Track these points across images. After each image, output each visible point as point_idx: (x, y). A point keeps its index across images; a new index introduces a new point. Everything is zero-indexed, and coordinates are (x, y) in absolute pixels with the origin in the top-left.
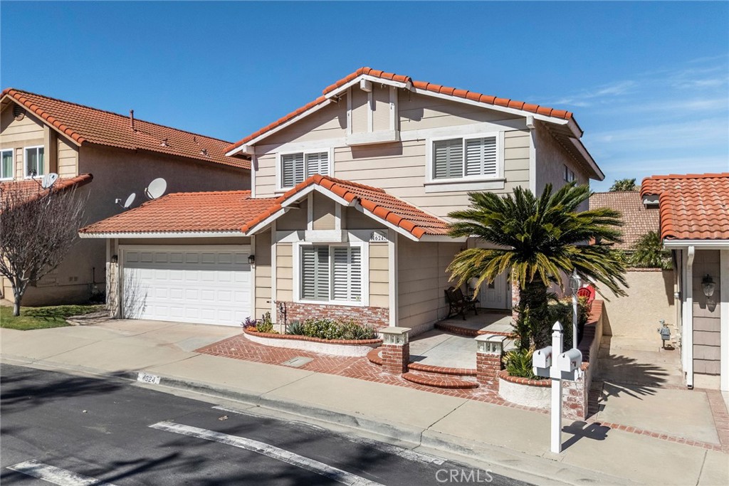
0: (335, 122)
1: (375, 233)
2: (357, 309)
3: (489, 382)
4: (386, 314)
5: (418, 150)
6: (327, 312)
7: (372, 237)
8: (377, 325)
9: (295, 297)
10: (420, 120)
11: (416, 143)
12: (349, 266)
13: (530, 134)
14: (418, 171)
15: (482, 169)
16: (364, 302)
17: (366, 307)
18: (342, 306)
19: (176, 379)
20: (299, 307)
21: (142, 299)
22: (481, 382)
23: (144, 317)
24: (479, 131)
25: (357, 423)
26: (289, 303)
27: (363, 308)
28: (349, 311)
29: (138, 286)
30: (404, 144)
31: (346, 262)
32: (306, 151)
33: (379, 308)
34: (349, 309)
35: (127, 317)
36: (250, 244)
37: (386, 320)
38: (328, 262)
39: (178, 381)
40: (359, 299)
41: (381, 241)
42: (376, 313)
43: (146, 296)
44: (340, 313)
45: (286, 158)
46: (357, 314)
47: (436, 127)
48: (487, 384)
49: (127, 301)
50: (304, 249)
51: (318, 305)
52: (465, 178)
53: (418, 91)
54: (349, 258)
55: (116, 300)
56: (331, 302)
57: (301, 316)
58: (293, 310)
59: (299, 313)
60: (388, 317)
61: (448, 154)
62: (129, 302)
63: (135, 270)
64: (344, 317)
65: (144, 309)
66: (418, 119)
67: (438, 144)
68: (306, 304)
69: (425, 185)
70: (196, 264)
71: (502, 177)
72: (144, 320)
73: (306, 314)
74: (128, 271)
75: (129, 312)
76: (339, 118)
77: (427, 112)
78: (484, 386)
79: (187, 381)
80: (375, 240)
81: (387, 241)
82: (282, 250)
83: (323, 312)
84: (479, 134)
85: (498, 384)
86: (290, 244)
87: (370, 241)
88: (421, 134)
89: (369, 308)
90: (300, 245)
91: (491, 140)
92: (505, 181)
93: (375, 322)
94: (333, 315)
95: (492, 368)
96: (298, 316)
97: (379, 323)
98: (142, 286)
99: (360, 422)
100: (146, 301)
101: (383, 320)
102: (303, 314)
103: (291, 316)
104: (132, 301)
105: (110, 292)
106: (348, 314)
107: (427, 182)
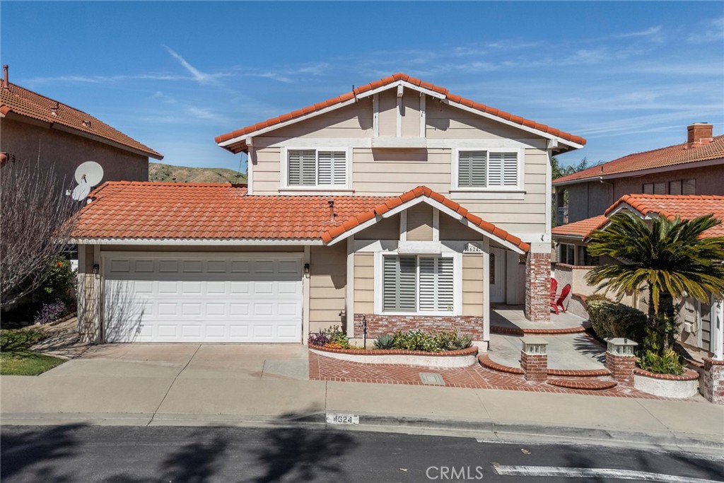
0: (355, 122)
1: (469, 244)
2: (449, 319)
3: (626, 380)
4: (479, 322)
5: (445, 158)
6: (414, 323)
7: (466, 248)
8: (471, 333)
9: (378, 310)
10: (445, 130)
11: (441, 151)
12: (436, 276)
13: (547, 153)
14: (444, 178)
15: (502, 180)
16: (457, 311)
17: (458, 317)
18: (431, 317)
19: (381, 416)
20: (381, 320)
21: (136, 318)
22: (619, 381)
23: (138, 339)
24: (502, 146)
25: (609, 435)
26: (370, 315)
27: (455, 317)
28: (440, 321)
29: (130, 302)
30: (429, 151)
31: (433, 272)
32: (319, 149)
33: (473, 317)
34: (441, 319)
35: (109, 340)
36: (303, 251)
37: (480, 328)
38: (416, 272)
39: (384, 418)
40: (450, 309)
41: (476, 252)
42: (470, 322)
43: (142, 313)
44: (429, 324)
45: (292, 153)
46: (450, 324)
47: (462, 138)
48: (624, 381)
49: (110, 321)
50: (387, 258)
51: (405, 317)
52: (489, 188)
53: (451, 103)
54: (436, 267)
55: (96, 321)
56: (419, 313)
57: (384, 328)
58: (374, 323)
59: (381, 326)
60: (482, 325)
61: (471, 164)
62: (114, 322)
63: (125, 282)
64: (435, 327)
65: (138, 330)
66: (445, 129)
67: (463, 154)
68: (390, 316)
69: (450, 192)
70: (224, 274)
71: (523, 190)
72: (140, 343)
73: (390, 326)
74: (113, 285)
75: (114, 334)
76: (359, 118)
77: (453, 123)
78: (621, 384)
79: (396, 417)
80: (469, 251)
81: (482, 252)
82: (363, 261)
83: (410, 323)
84: (502, 149)
85: (633, 381)
86: (371, 254)
87: (464, 251)
88: (447, 143)
89: (462, 318)
90: (383, 255)
91: (514, 155)
92: (525, 193)
93: (468, 331)
94: (422, 326)
95: (628, 368)
96: (380, 328)
97: (472, 331)
98: (136, 301)
99: (612, 434)
100: (142, 319)
101: (477, 328)
102: (386, 326)
103: (372, 329)
104: (119, 321)
105: (85, 311)
106: (439, 324)
107: (452, 189)
